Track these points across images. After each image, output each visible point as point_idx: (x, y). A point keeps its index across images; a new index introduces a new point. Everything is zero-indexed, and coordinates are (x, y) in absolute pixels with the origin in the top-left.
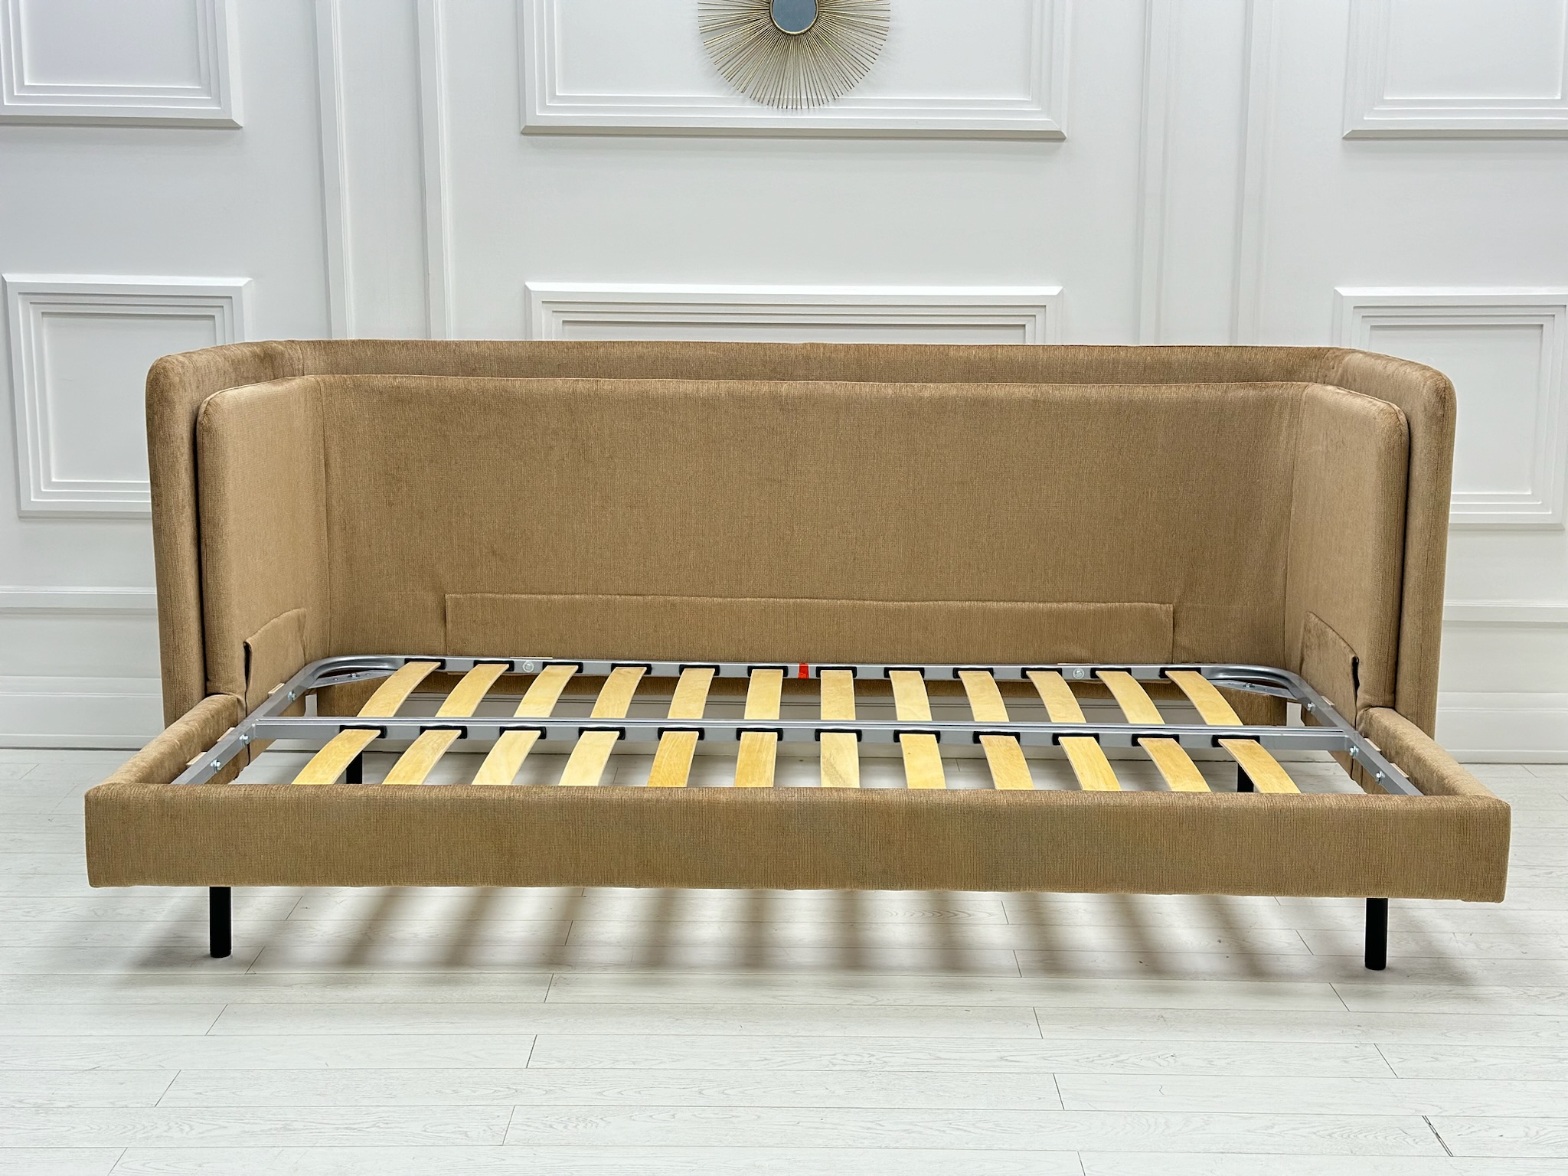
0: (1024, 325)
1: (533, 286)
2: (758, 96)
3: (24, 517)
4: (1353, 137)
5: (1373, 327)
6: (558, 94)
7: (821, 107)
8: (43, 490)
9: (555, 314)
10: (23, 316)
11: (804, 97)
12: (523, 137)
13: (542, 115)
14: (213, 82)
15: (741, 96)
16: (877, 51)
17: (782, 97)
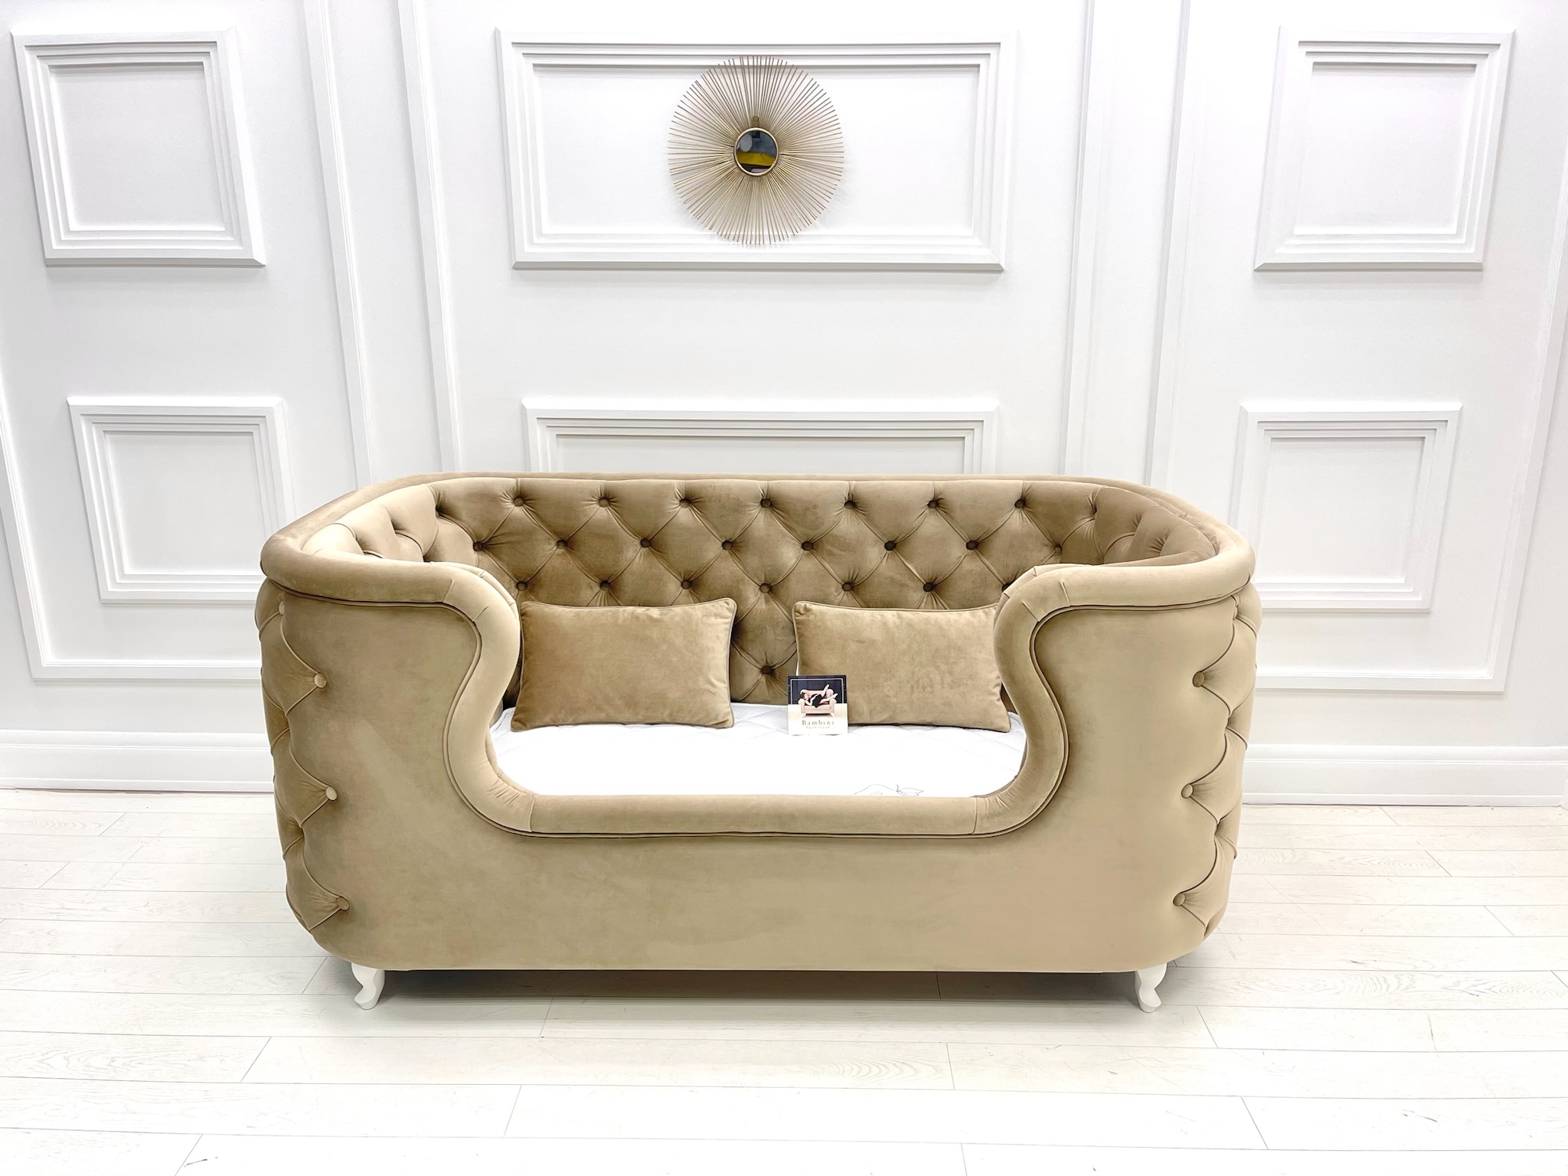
0: (964, 440)
1: (528, 404)
2: (724, 233)
3: (107, 604)
4: (1264, 269)
5: (1273, 439)
6: (544, 232)
7: (779, 243)
8: (118, 581)
9: (549, 428)
10: (87, 435)
11: (766, 233)
12: (515, 271)
13: (531, 252)
14: (236, 226)
15: (710, 232)
16: (832, 191)
17: (746, 233)
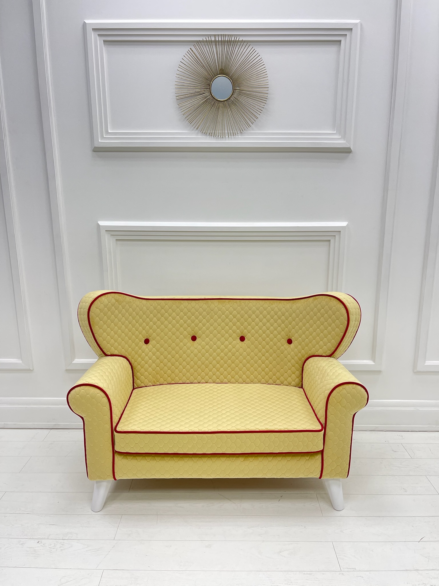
0: (330, 240)
1: (102, 223)
2: (204, 132)
6: (109, 131)
9: (111, 236)
11: (226, 132)
12: (94, 153)
13: (102, 141)
15: (196, 131)
16: (262, 109)
17: (216, 132)
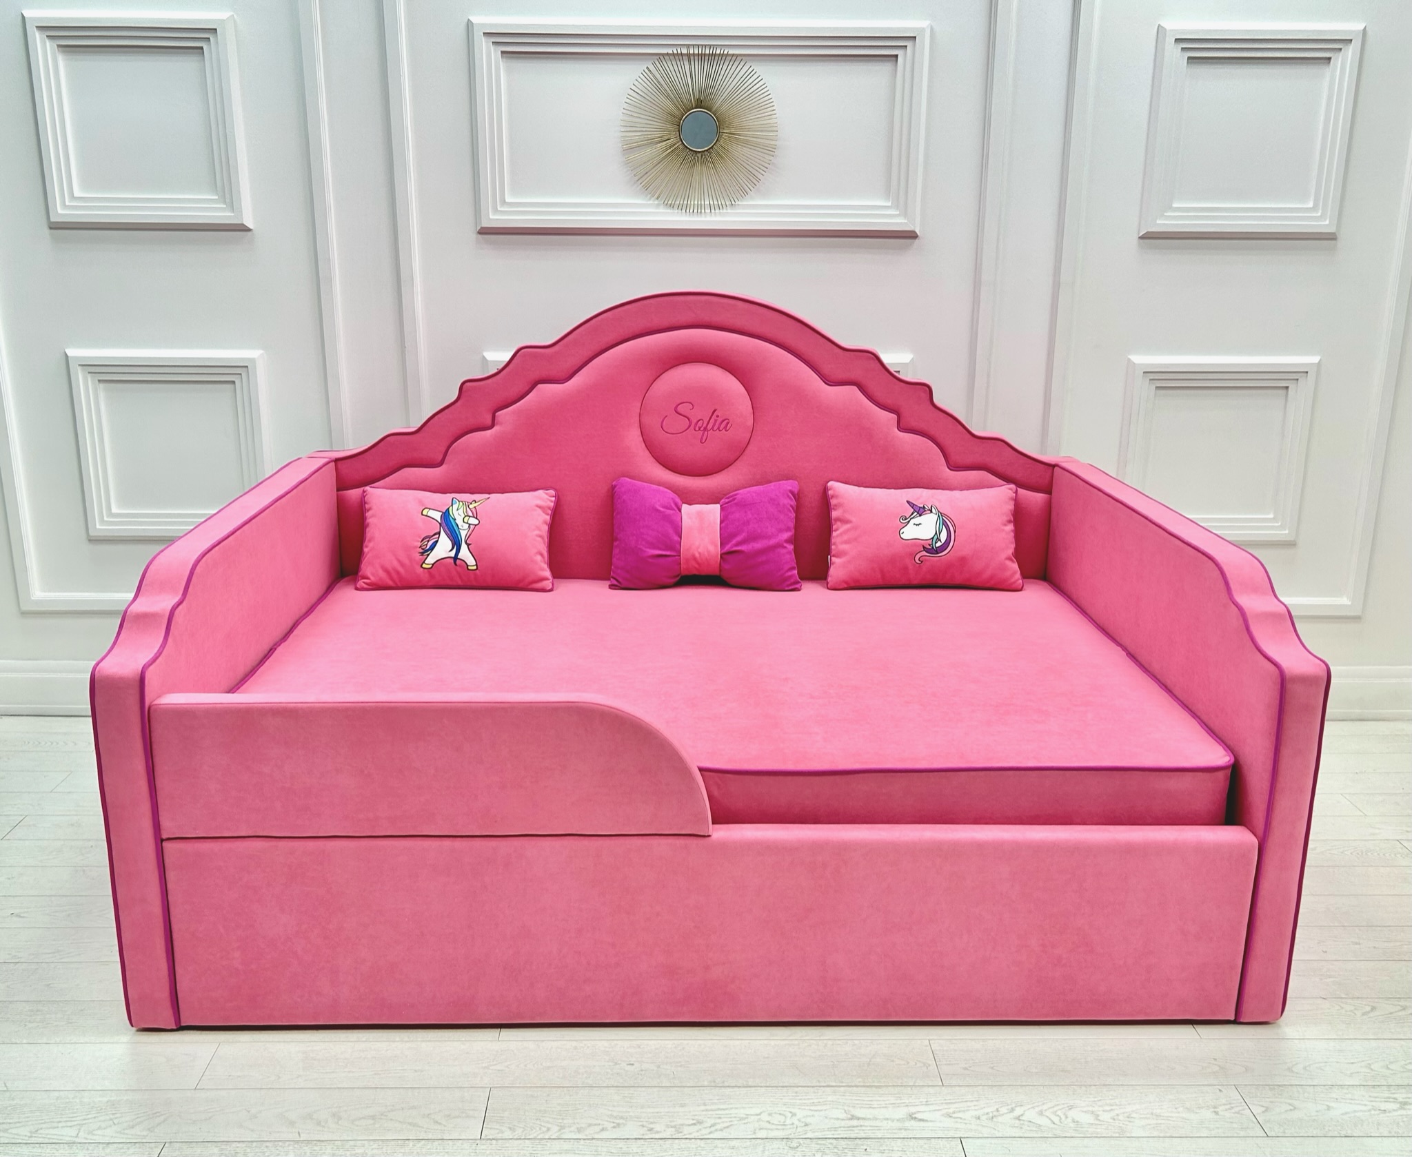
1: (490, 356)
2: (670, 202)
3: (93, 540)
4: (1147, 237)
6: (507, 201)
7: (721, 211)
8: (106, 519)
10: (84, 383)
11: (707, 202)
12: (480, 236)
13: (495, 218)
14: (228, 195)
15: (656, 202)
16: (766, 165)
17: (689, 202)
